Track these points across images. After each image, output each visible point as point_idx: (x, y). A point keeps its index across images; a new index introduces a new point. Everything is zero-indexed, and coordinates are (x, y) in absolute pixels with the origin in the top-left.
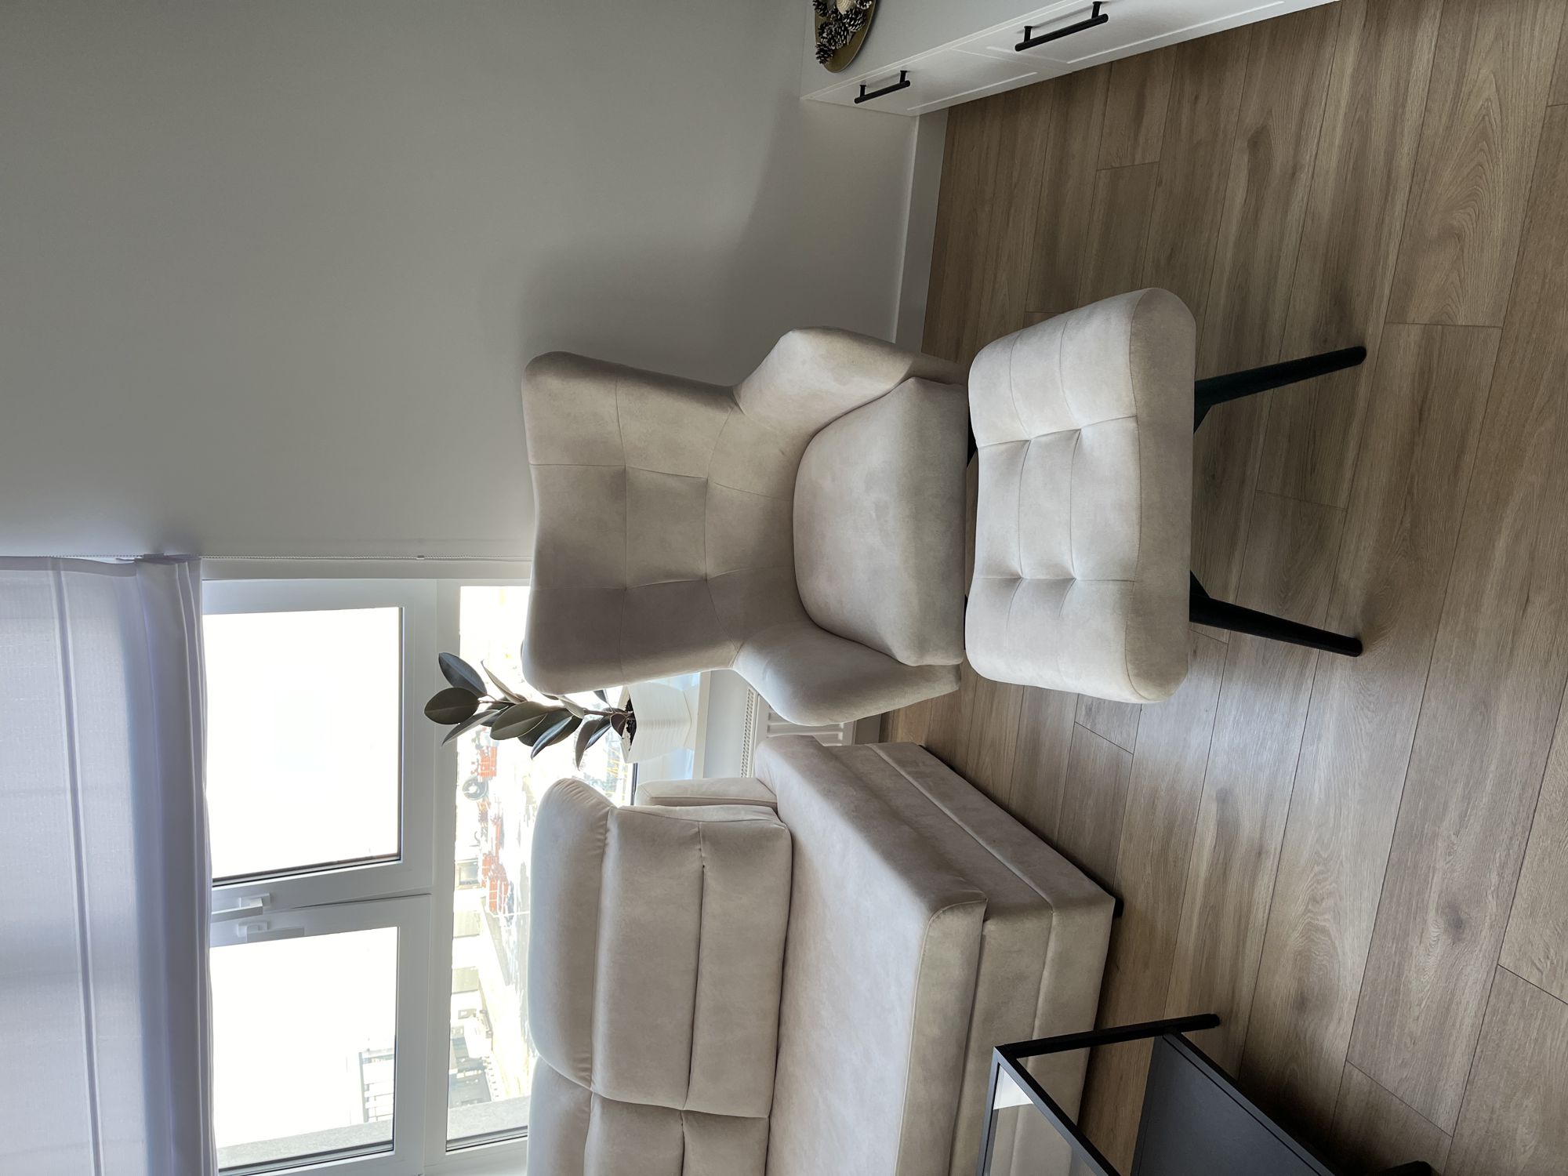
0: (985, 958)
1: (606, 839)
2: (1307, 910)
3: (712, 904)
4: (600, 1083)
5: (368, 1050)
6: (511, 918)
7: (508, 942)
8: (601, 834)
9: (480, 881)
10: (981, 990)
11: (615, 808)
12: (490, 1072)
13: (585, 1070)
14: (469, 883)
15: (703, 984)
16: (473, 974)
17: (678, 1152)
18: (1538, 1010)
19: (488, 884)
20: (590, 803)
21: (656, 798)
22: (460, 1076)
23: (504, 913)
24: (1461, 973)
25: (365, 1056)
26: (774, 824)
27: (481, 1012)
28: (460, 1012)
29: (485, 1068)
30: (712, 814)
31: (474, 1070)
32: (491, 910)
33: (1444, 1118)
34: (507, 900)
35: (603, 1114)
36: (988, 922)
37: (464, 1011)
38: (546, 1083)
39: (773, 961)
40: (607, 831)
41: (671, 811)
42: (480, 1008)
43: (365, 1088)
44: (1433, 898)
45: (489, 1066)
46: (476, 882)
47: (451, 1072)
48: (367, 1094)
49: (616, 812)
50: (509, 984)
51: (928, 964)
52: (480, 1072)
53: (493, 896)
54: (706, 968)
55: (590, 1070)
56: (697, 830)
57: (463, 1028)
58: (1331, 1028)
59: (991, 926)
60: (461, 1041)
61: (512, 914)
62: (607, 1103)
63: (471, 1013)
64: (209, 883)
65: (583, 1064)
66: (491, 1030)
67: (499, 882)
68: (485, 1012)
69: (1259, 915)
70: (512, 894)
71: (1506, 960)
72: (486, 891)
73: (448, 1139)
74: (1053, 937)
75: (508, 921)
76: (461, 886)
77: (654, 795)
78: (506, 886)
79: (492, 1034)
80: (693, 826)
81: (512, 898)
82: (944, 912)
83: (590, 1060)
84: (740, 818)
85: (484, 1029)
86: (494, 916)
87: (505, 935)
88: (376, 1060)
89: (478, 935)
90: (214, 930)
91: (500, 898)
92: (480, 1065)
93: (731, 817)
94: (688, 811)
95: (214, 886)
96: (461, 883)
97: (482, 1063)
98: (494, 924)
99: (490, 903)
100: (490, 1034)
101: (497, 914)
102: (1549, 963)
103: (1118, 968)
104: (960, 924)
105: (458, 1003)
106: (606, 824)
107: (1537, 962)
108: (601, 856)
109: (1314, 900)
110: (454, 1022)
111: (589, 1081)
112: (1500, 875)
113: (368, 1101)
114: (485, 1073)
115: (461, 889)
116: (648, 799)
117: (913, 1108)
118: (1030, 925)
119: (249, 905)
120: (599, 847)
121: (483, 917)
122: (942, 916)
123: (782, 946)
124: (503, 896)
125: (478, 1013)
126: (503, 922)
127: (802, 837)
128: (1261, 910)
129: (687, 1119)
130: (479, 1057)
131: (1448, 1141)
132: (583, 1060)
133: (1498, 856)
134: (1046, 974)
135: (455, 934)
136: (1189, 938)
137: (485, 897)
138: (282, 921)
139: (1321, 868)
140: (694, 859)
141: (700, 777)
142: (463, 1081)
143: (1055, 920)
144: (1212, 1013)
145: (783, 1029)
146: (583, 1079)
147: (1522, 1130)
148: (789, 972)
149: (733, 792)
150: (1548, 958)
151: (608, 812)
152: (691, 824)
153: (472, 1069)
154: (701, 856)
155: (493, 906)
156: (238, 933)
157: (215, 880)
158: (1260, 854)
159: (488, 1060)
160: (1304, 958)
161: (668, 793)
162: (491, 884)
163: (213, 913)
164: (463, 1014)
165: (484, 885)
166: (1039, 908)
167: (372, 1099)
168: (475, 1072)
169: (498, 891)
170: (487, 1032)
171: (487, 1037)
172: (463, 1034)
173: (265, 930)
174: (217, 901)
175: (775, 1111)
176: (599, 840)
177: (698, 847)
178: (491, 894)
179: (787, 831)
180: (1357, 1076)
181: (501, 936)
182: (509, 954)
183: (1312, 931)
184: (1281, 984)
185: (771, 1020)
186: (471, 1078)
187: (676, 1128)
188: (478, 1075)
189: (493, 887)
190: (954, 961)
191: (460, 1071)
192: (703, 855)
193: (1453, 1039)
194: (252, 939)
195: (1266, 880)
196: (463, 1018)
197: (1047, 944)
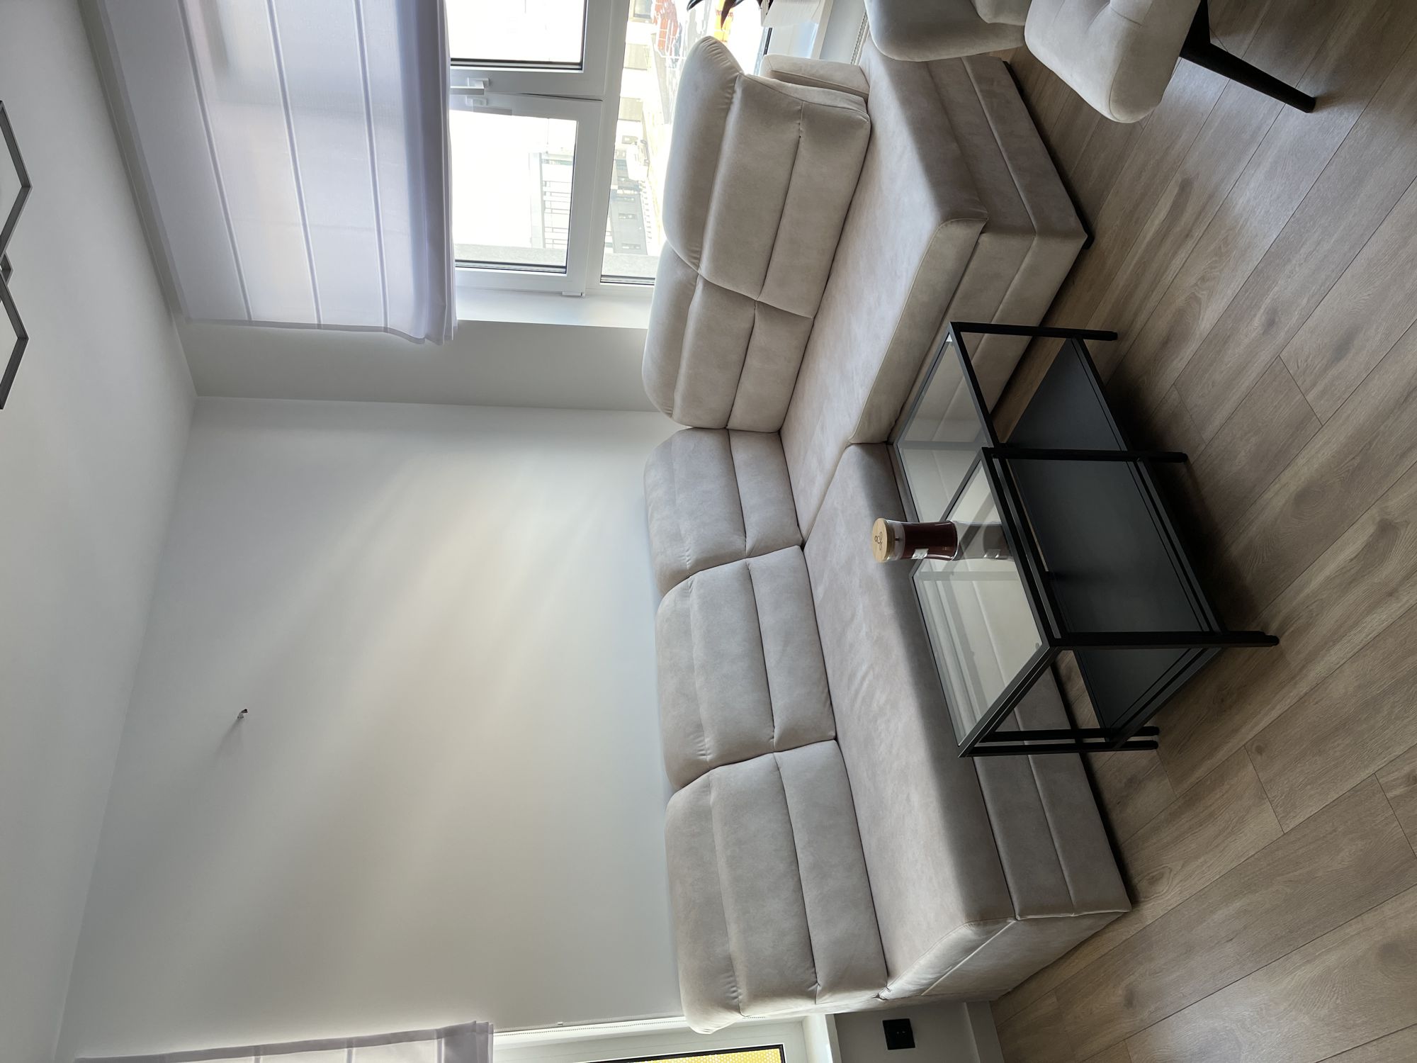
0: (975, 258)
1: (732, 98)
2: (1196, 284)
3: (801, 167)
4: (704, 269)
5: (547, 152)
6: (677, 60)
7: (671, 83)
8: (729, 93)
9: (652, 16)
10: (966, 278)
11: (742, 74)
12: (645, 195)
13: (695, 258)
14: (644, 17)
15: (784, 221)
16: (637, 105)
17: (750, 325)
18: (1285, 390)
19: (659, 21)
20: (725, 66)
21: (776, 71)
22: (620, 192)
23: (671, 55)
24: (1257, 353)
25: (544, 157)
26: (861, 115)
27: (642, 141)
28: (624, 137)
29: (640, 190)
30: (816, 96)
31: (631, 190)
32: (659, 49)
33: (1207, 434)
34: (674, 41)
35: (704, 289)
36: (984, 235)
37: (627, 137)
38: (670, 260)
39: (837, 218)
40: (734, 92)
41: (784, 86)
42: (641, 138)
43: (543, 183)
44: (1267, 301)
45: (644, 190)
46: (648, 17)
47: (613, 187)
48: (545, 189)
49: (742, 78)
50: (667, 123)
51: (931, 256)
52: (636, 193)
53: (663, 35)
54: (788, 210)
55: (699, 259)
56: (799, 108)
57: (625, 152)
58: (1175, 362)
59: (985, 238)
60: (623, 163)
61: (677, 57)
62: (707, 283)
63: (632, 140)
64: (448, 62)
65: (694, 253)
66: (648, 159)
67: (669, 21)
68: (645, 142)
69: (1168, 277)
70: (680, 37)
71: (1284, 355)
72: (656, 29)
73: (603, 274)
74: (1030, 254)
75: (673, 63)
76: (635, 18)
77: (774, 69)
78: (676, 27)
79: (649, 164)
80: (798, 104)
81: (679, 40)
82: (952, 222)
83: (700, 253)
84: (835, 104)
85: (642, 157)
86: (662, 56)
87: (669, 75)
88: (553, 162)
89: (646, 70)
90: (452, 99)
91: (669, 38)
92: (636, 187)
93: (829, 102)
94: (797, 89)
95: (452, 65)
96: (635, 15)
97: (638, 186)
98: (661, 63)
99: (660, 41)
100: (647, 163)
101: (665, 55)
102: (1305, 365)
103: (1074, 283)
104: (961, 233)
105: (623, 129)
106: (734, 86)
107: (1299, 361)
108: (727, 111)
109: (1203, 279)
110: (618, 145)
111: (698, 267)
112: (1308, 302)
113: (545, 195)
114: (640, 194)
115: (634, 21)
116: (770, 71)
117: (897, 341)
118: (1014, 243)
119: (474, 86)
120: (727, 103)
121: (652, 54)
122: (949, 225)
123: (847, 208)
124: (671, 37)
125: (639, 143)
126: (669, 62)
127: (879, 130)
128: (1172, 273)
129: (758, 307)
130: (636, 180)
131: (1203, 447)
132: (696, 252)
133: (1314, 288)
134: (1017, 277)
135: (625, 65)
136: (1122, 278)
137: (655, 34)
138: (497, 100)
139: (1217, 259)
140: (795, 129)
141: (817, 58)
142: (622, 197)
143: (1035, 243)
144: (1115, 332)
145: (835, 264)
146: (694, 264)
147: (1243, 453)
148: (848, 228)
149: (838, 77)
150: (1306, 361)
151: (736, 77)
152: (796, 101)
153: (631, 189)
154: (799, 130)
155: (661, 44)
156: (466, 103)
157: (453, 60)
158: (1187, 236)
159: (644, 184)
160: (1181, 313)
161: (786, 68)
162: (662, 24)
163: (451, 87)
164: (627, 139)
165: (656, 22)
166: (1027, 231)
167: (548, 194)
168: (632, 192)
169: (667, 31)
170: (645, 160)
171: (645, 165)
172: (625, 157)
173: (485, 105)
174: (455, 78)
175: (819, 316)
176: (728, 98)
177: (798, 122)
178: (661, 32)
179: (868, 123)
180: (1175, 395)
181: (665, 75)
182: (671, 93)
183: (1194, 298)
184: (1160, 326)
185: (826, 258)
186: (629, 197)
187: (749, 312)
188: (634, 195)
189: (663, 26)
190: (950, 258)
191: (620, 188)
192: (801, 129)
193: (1234, 390)
194: (477, 110)
195: (1183, 255)
196: (626, 143)
197: (1024, 258)
